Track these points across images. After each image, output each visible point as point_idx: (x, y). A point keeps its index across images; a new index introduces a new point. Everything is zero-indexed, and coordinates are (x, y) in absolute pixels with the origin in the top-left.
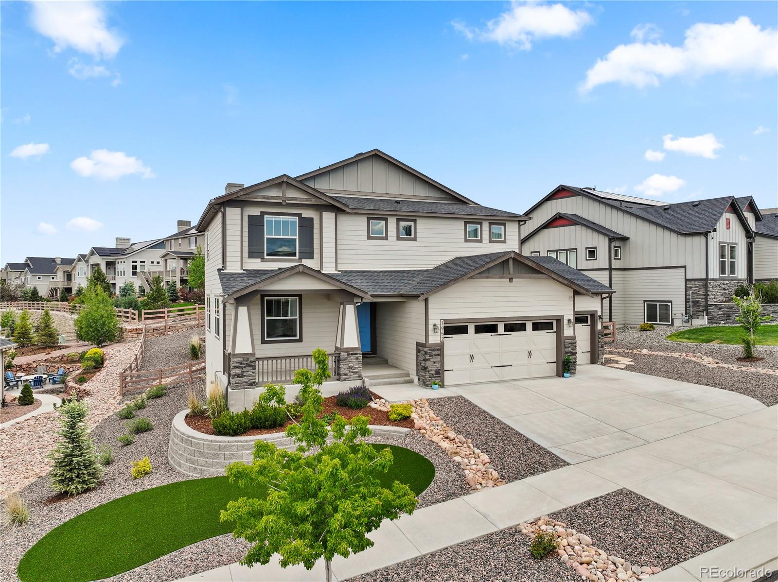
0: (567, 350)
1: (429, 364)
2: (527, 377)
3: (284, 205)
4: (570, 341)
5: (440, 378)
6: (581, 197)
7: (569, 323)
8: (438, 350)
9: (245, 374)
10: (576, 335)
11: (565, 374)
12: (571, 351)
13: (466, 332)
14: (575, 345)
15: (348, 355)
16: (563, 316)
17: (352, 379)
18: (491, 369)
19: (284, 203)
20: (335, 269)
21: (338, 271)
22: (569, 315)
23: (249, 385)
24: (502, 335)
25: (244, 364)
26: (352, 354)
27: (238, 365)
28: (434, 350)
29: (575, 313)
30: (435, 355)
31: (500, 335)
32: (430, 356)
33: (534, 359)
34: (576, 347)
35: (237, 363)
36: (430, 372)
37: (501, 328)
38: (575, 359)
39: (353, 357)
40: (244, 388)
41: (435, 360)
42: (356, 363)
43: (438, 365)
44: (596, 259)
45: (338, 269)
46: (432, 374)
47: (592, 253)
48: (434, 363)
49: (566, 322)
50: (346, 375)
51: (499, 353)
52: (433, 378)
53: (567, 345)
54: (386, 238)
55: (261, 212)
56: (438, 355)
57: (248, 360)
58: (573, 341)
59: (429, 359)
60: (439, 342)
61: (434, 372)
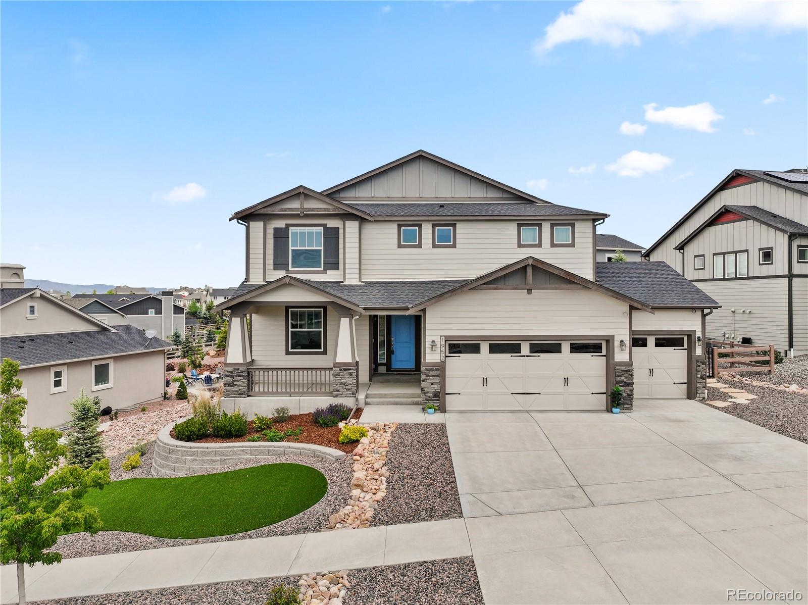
0: (618, 378)
1: (426, 385)
2: (562, 409)
3: (302, 217)
4: (623, 368)
5: (439, 402)
6: (762, 182)
7: (621, 345)
8: (437, 370)
9: (235, 383)
10: (633, 360)
11: (614, 410)
12: (625, 380)
13: (479, 352)
14: (630, 373)
15: (341, 370)
16: (613, 336)
17: (345, 396)
18: (511, 395)
19: (302, 215)
20: (358, 280)
21: (362, 282)
22: (622, 334)
23: (239, 394)
24: (527, 356)
25: (235, 373)
26: (345, 370)
27: (229, 374)
28: (432, 370)
29: (632, 332)
30: (433, 376)
31: (524, 356)
32: (426, 377)
33: (571, 388)
34: (632, 376)
35: (228, 372)
36: (426, 394)
37: (525, 349)
38: (632, 391)
39: (346, 372)
40: (235, 397)
41: (433, 381)
42: (350, 379)
43: (436, 387)
44: (772, 263)
45: (363, 280)
46: (429, 397)
47: (767, 255)
48: (432, 384)
49: (617, 344)
50: (338, 391)
51: (522, 377)
52: (429, 402)
53: (618, 372)
54: (420, 246)
55: (286, 224)
56: (438, 376)
57: (238, 370)
58: (628, 368)
59: (426, 380)
60: (440, 361)
61: (431, 394)
